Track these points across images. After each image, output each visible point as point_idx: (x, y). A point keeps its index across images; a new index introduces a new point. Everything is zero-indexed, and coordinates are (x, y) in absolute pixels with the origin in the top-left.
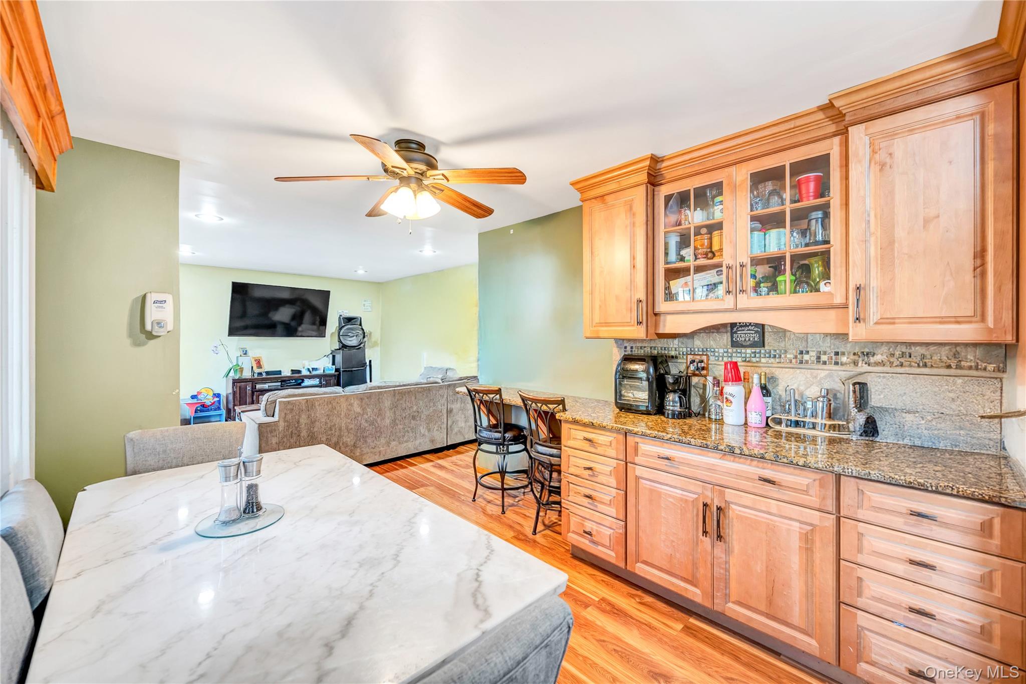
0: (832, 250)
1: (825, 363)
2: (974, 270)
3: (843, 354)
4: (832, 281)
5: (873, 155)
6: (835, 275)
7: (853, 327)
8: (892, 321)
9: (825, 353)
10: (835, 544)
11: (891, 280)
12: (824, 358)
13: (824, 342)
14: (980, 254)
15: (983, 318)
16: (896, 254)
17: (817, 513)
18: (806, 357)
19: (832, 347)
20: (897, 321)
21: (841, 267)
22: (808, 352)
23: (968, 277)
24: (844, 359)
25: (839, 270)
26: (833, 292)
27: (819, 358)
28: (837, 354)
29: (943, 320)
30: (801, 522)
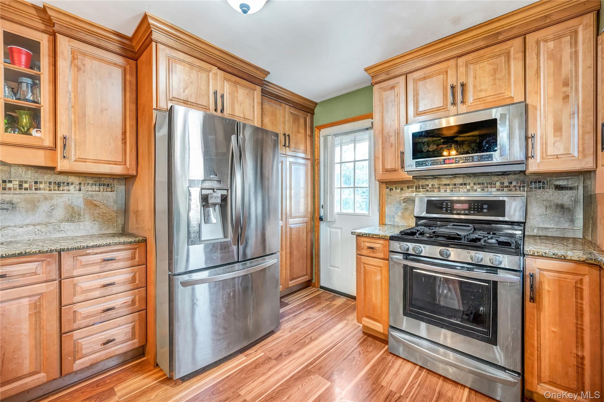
0: (42, 108)
1: (26, 189)
2: (122, 140)
3: (41, 183)
4: (42, 130)
5: (73, 60)
6: (44, 126)
7: (60, 162)
8: (84, 160)
9: (26, 182)
10: (58, 299)
11: (84, 137)
12: (25, 186)
13: (25, 174)
14: (124, 133)
15: (125, 164)
16: (87, 123)
17: (44, 284)
18: (9, 185)
19: (32, 178)
20: (87, 160)
21: (49, 122)
22: (10, 182)
23: (120, 143)
24: (42, 186)
25: (47, 124)
26: (43, 137)
27: (21, 186)
28: (36, 183)
29: (109, 163)
30: (29, 296)
